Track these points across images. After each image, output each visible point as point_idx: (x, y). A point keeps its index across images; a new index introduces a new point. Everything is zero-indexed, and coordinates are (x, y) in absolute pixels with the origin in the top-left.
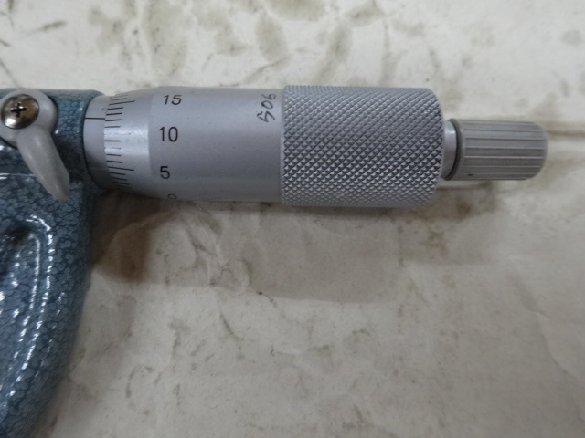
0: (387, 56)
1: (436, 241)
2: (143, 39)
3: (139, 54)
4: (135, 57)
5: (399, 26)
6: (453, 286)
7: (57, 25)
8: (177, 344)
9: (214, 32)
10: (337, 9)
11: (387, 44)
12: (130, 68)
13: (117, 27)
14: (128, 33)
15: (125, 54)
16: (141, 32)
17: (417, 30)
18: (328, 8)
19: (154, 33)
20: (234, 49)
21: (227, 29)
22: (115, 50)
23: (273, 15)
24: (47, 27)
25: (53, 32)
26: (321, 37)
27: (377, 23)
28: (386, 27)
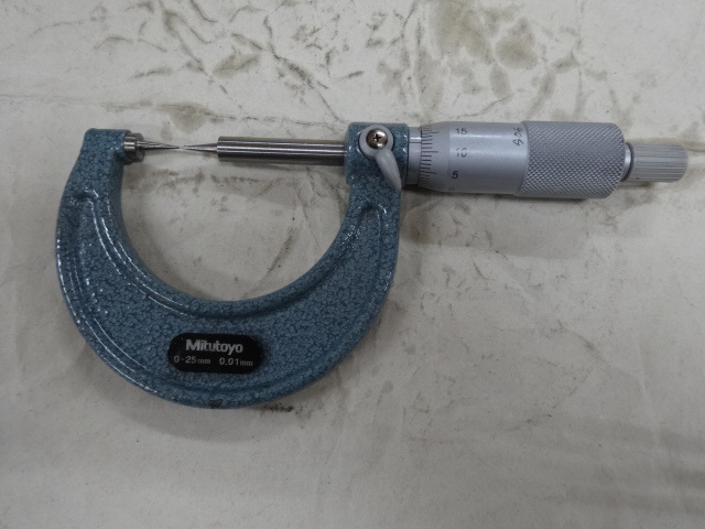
0: (580, 94)
1: (610, 222)
2: (414, 82)
3: (411, 94)
4: (408, 95)
5: (589, 72)
6: (621, 251)
7: (358, 74)
8: (448, 280)
9: (462, 78)
10: (546, 60)
11: (580, 86)
12: (405, 104)
13: (397, 75)
14: (404, 79)
15: (402, 94)
16: (413, 79)
17: (602, 76)
18: (540, 60)
19: (421, 79)
20: (475, 90)
21: (471, 75)
22: (395, 91)
23: (502, 66)
24: (351, 75)
25: (354, 79)
26: (534, 81)
27: (574, 71)
28: (580, 74)
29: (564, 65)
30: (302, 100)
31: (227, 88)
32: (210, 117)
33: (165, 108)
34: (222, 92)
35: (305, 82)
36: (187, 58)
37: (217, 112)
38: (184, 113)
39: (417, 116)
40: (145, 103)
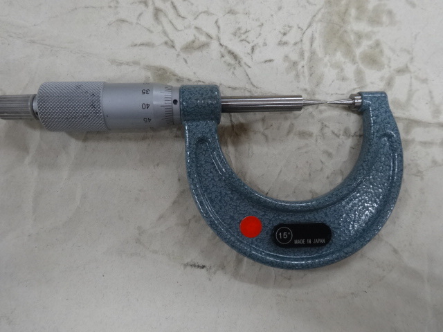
29: (402, 71)
30: (233, 73)
31: (188, 61)
32: (176, 77)
33: (148, 67)
34: (184, 62)
35: (237, 62)
36: (165, 39)
37: (180, 75)
38: (160, 72)
39: (306, 90)
40: (136, 63)
